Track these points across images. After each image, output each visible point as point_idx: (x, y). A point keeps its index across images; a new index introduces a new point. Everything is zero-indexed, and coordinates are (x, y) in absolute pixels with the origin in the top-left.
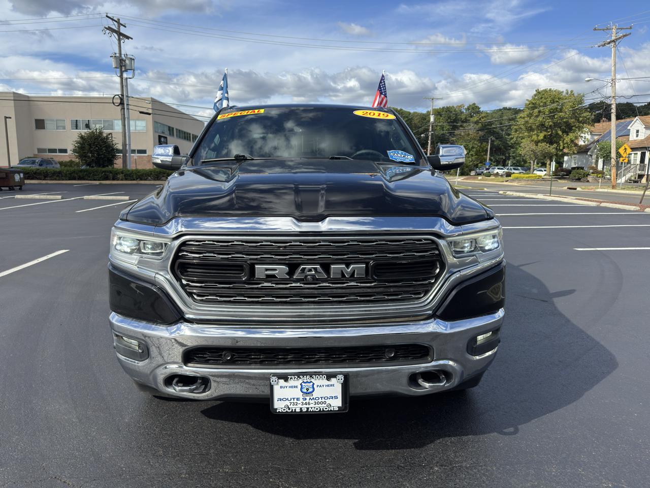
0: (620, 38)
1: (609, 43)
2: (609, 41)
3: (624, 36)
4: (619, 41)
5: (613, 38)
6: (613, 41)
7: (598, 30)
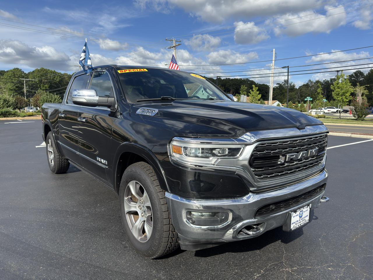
0: (177, 46)
1: (172, 47)
2: (172, 46)
3: (179, 45)
4: (177, 47)
5: (174, 45)
6: (174, 47)
7: (168, 40)
